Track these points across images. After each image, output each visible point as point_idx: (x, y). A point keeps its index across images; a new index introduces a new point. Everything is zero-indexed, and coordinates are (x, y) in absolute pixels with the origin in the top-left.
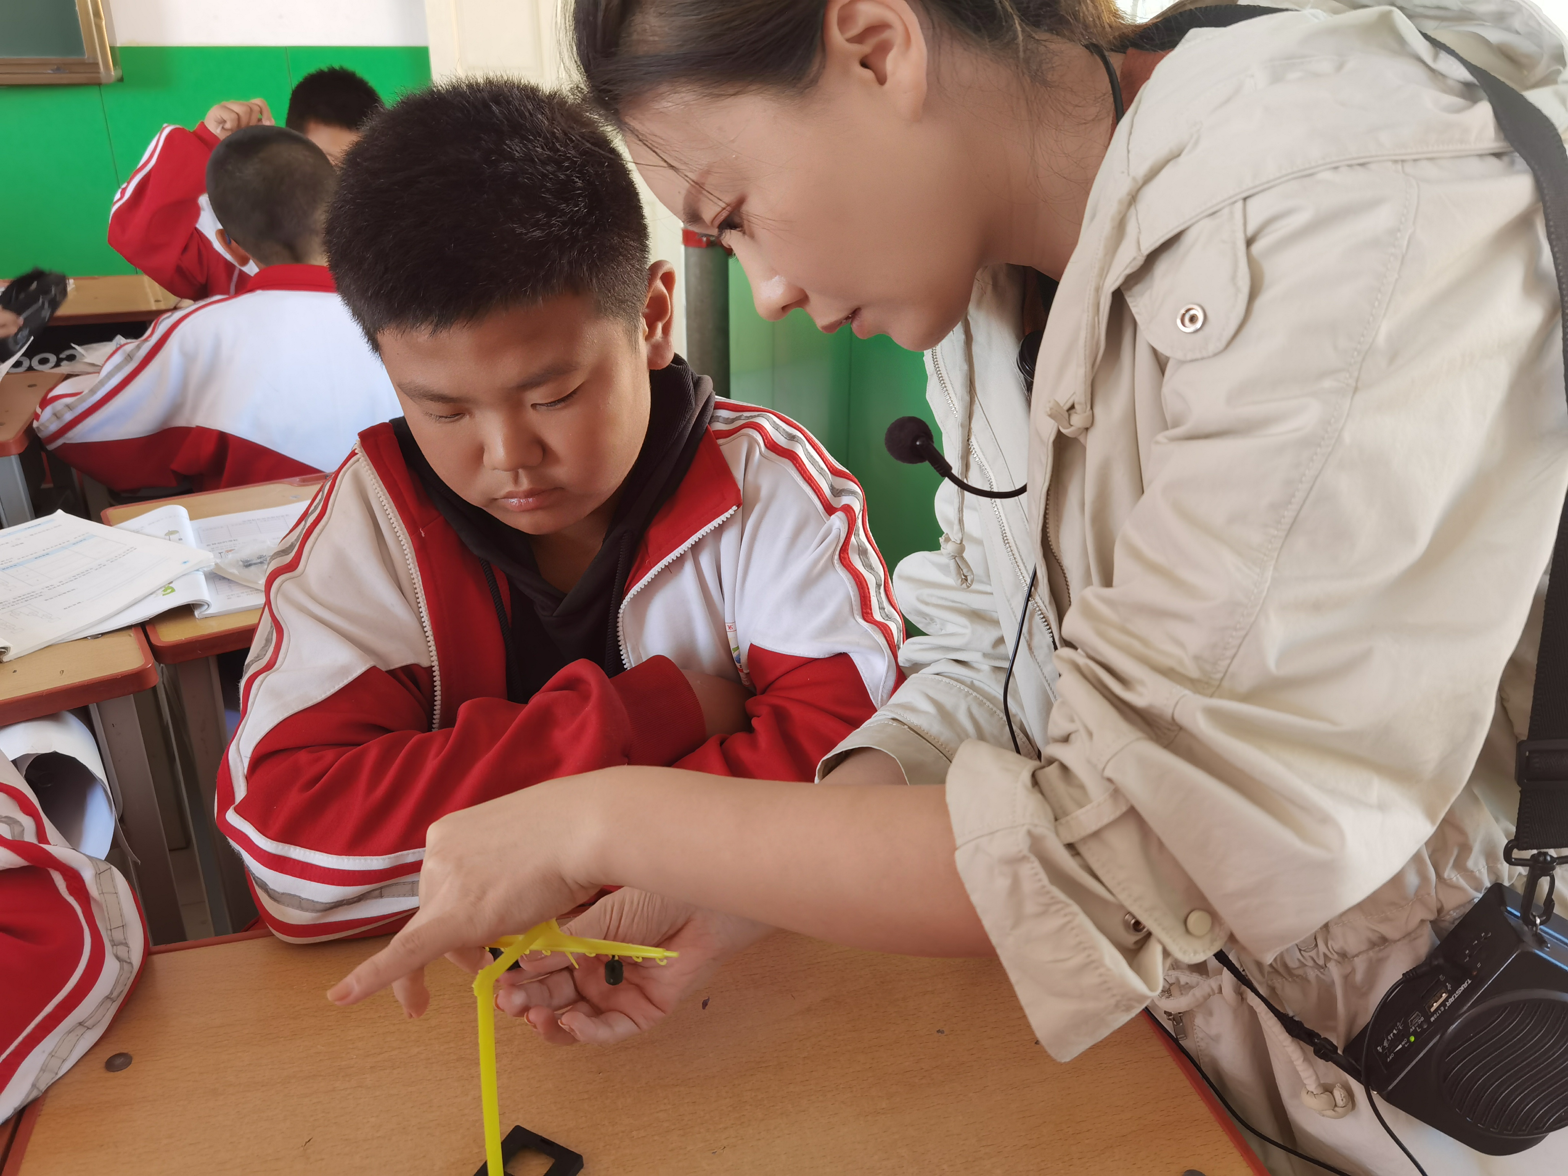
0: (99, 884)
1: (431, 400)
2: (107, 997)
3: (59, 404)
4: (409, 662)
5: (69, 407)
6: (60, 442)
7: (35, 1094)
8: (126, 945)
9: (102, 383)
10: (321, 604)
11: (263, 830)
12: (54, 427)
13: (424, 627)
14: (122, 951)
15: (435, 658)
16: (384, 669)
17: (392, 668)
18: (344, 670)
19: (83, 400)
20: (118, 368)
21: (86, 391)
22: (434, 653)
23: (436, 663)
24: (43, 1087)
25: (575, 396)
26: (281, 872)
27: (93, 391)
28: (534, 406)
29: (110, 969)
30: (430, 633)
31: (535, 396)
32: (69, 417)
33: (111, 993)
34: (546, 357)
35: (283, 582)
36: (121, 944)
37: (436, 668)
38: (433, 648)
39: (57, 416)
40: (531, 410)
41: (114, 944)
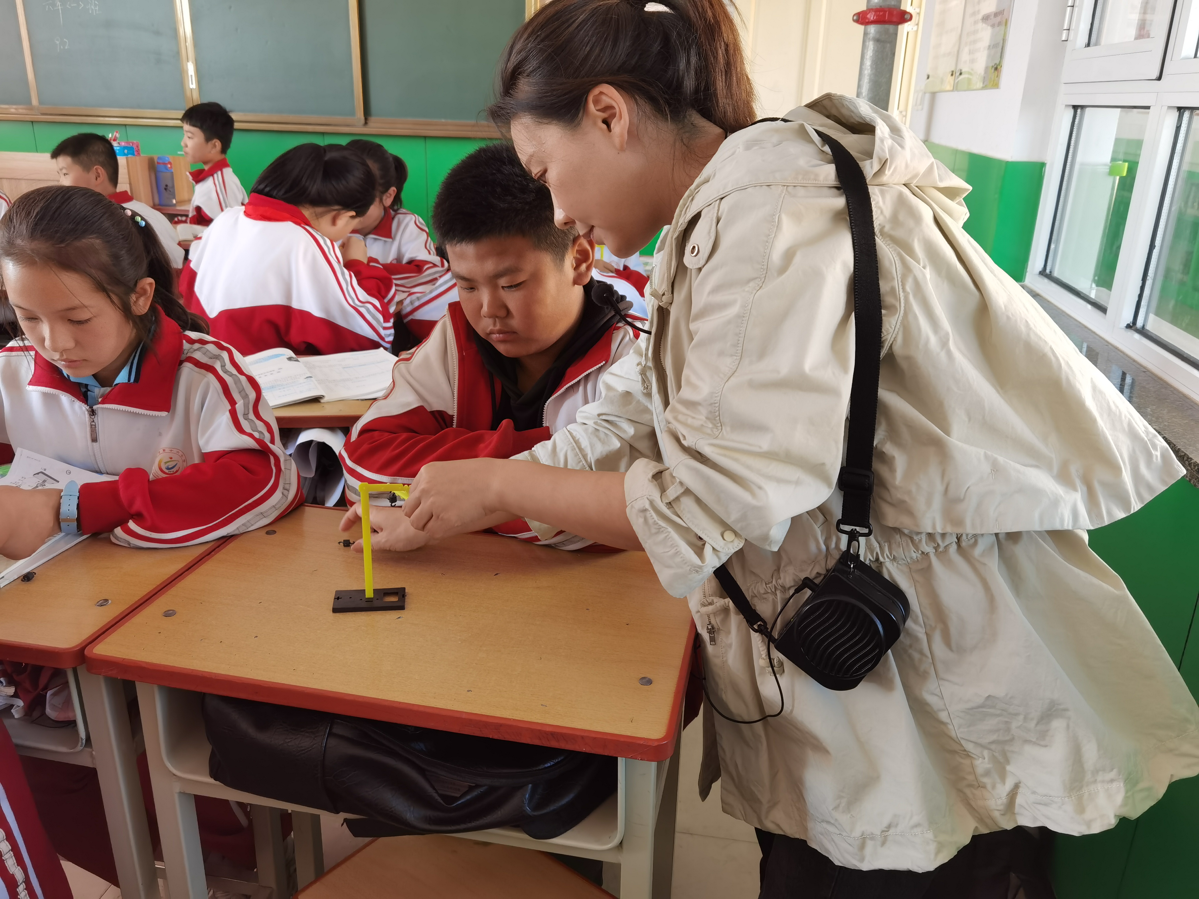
0: (285, 465)
1: (462, 280)
2: (274, 506)
3: (414, 297)
4: (441, 409)
5: (418, 299)
6: (410, 318)
7: (237, 532)
8: (288, 491)
9: (436, 288)
10: (411, 376)
11: (350, 457)
12: (409, 309)
13: (454, 396)
14: (286, 492)
15: (456, 411)
16: (429, 410)
17: (433, 410)
18: (409, 404)
19: (425, 296)
20: (446, 282)
21: (428, 291)
22: (456, 409)
23: (456, 414)
24: (241, 531)
25: (522, 286)
26: (352, 476)
27: (431, 292)
28: (503, 287)
29: (277, 496)
30: (456, 399)
31: (503, 282)
32: (417, 304)
33: (276, 505)
34: (506, 263)
35: (401, 364)
36: (286, 490)
37: (455, 416)
38: (456, 407)
39: (412, 303)
40: (501, 290)
41: (284, 489)
